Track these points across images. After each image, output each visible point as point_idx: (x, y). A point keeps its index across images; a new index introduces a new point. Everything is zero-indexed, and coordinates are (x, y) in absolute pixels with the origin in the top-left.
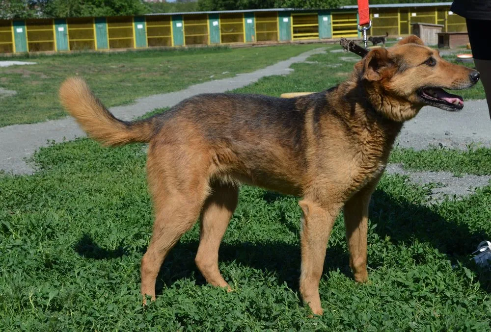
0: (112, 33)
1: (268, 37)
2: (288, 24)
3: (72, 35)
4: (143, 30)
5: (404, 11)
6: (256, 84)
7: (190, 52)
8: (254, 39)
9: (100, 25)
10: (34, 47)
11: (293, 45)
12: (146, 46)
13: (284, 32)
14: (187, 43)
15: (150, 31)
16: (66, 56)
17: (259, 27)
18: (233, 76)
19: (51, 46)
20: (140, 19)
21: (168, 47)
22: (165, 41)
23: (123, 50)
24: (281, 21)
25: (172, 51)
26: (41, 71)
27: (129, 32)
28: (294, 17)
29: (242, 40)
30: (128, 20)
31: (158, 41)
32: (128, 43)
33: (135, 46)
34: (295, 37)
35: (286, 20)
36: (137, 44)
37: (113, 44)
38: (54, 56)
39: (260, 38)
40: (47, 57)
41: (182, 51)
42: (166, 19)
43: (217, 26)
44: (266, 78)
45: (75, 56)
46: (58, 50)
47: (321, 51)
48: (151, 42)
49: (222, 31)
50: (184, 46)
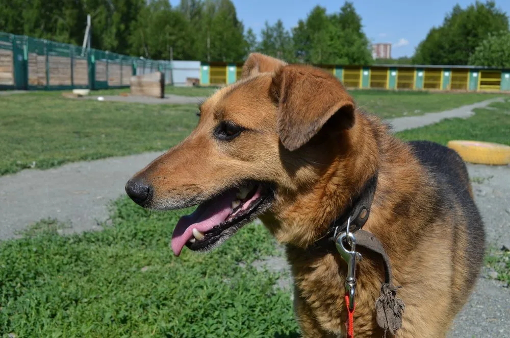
0: (346, 76)
1: (460, 87)
2: (476, 78)
4: (368, 75)
6: (436, 124)
7: (399, 93)
8: (448, 87)
9: (339, 71)
11: (478, 94)
12: (369, 87)
13: (473, 84)
14: (398, 87)
15: (373, 77)
17: (453, 79)
18: (422, 114)
20: (366, 68)
21: (383, 89)
22: (382, 85)
23: (352, 89)
24: (471, 76)
25: (386, 92)
27: (358, 77)
28: (482, 73)
29: (439, 87)
30: (358, 68)
31: (377, 85)
32: (356, 84)
33: (361, 86)
34: (481, 88)
35: (475, 75)
36: (363, 85)
37: (346, 85)
39: (453, 87)
41: (394, 92)
42: (385, 69)
43: (421, 77)
44: (446, 120)
47: (500, 100)
48: (372, 84)
49: (425, 80)
50: (396, 89)
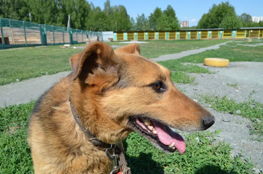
0: (170, 35)
1: (215, 37)
2: (222, 33)
3: (160, 35)
4: (179, 34)
5: (248, 30)
6: (203, 52)
7: (191, 41)
8: (211, 37)
9: (167, 33)
10: (150, 38)
11: (223, 40)
12: (179, 39)
13: (220, 36)
14: (191, 38)
15: (181, 35)
16: (157, 41)
17: (213, 34)
18: (199, 48)
19: (154, 38)
20: (178, 31)
22: (185, 37)
23: (173, 40)
24: (220, 33)
25: (186, 40)
27: (175, 35)
28: (224, 31)
29: (207, 38)
30: (175, 31)
31: (183, 37)
32: (174, 38)
33: (176, 39)
34: (224, 37)
35: (221, 32)
37: (170, 38)
38: (154, 41)
39: (213, 37)
41: (189, 40)
42: (185, 31)
43: (200, 34)
44: (208, 50)
45: (160, 41)
46: (156, 39)
47: (231, 42)
48: (181, 38)
49: (202, 35)
50: (190, 39)
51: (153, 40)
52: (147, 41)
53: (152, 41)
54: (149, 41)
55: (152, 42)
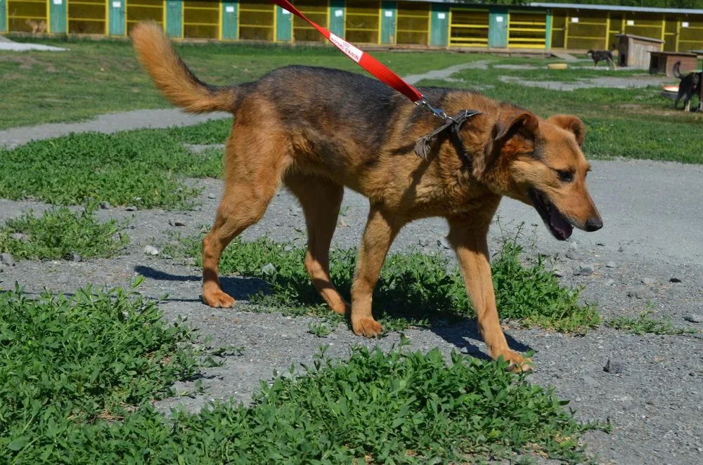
0: (189, 16)
1: (415, 39)
2: (445, 21)
3: (132, 13)
4: (234, 14)
7: (299, 51)
8: (393, 40)
9: (174, 4)
10: (76, 27)
11: (448, 53)
12: (236, 38)
13: (438, 32)
14: (296, 38)
15: (244, 17)
16: (119, 43)
17: (401, 23)
19: (100, 27)
21: (267, 42)
22: (265, 33)
23: (203, 41)
24: (435, 18)
25: (272, 49)
26: (50, 61)
27: (213, 16)
28: (454, 13)
29: (376, 41)
31: (253, 32)
32: (211, 32)
33: (221, 37)
34: (452, 42)
35: (441, 16)
36: (224, 34)
37: (189, 32)
38: (103, 42)
39: (401, 39)
40: (92, 42)
41: (287, 49)
43: (340, 18)
46: (110, 34)
47: (481, 65)
48: (243, 32)
49: (348, 26)
50: (292, 41)
51: (96, 36)
52: (62, 40)
53: (85, 41)
54: (74, 41)
55: (89, 49)
